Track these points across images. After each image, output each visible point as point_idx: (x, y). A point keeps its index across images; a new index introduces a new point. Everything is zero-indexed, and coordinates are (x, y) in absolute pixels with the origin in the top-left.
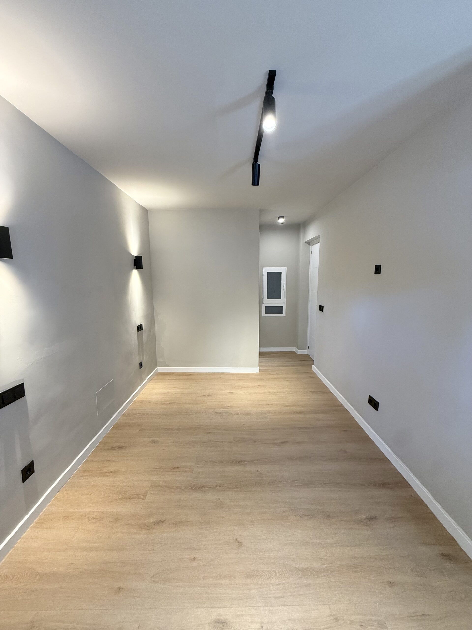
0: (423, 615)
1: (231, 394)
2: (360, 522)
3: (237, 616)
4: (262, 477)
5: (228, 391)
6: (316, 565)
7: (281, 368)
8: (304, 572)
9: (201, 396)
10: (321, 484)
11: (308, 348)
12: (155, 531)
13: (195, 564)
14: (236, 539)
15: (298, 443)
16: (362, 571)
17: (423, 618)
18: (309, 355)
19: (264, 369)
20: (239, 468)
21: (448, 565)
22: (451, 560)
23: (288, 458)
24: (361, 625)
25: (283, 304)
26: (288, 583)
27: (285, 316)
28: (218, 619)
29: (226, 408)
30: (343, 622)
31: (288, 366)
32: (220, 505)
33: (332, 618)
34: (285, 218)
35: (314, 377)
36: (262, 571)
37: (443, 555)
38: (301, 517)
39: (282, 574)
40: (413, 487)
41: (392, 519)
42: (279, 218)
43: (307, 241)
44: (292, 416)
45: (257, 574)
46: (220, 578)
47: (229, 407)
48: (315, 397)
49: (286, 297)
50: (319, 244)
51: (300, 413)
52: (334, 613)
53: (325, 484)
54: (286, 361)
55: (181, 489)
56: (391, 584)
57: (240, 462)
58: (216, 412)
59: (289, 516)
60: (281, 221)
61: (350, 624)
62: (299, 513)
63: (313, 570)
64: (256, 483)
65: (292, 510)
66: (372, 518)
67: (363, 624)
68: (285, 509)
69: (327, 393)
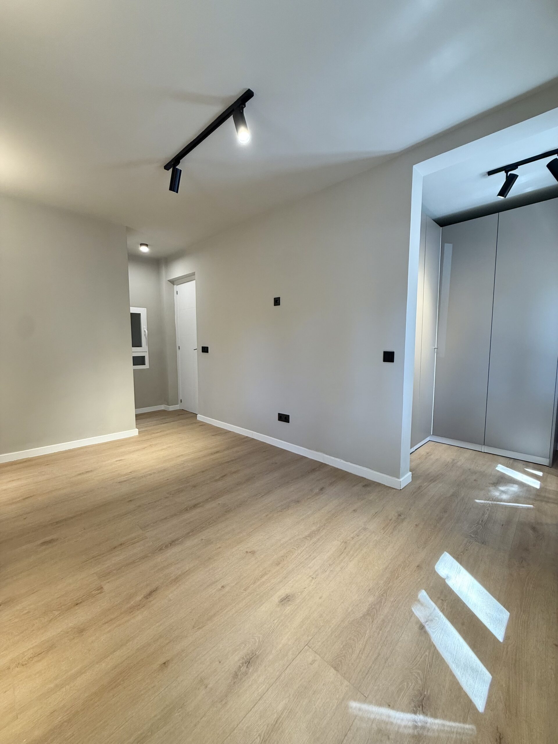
0: (376, 513)
1: (121, 461)
2: (317, 494)
3: (292, 587)
4: (228, 506)
5: (115, 460)
6: (314, 528)
7: (161, 425)
8: (310, 536)
9: (75, 476)
10: (277, 488)
11: (181, 402)
12: (152, 602)
13: (227, 589)
14: (247, 552)
15: (235, 472)
16: (338, 514)
17: (377, 514)
18: (182, 410)
19: (144, 431)
20: (198, 510)
21: (368, 489)
22: (368, 486)
23: (237, 485)
24: (358, 536)
25: (146, 353)
26: (307, 547)
27: (148, 367)
28: (281, 599)
29: (128, 475)
30: (349, 541)
31: (168, 422)
32: (209, 542)
33: (343, 544)
34: (148, 246)
35: (203, 425)
36: (285, 554)
37: (364, 486)
38: (281, 511)
39: (299, 546)
40: (329, 464)
41: (331, 484)
42: (142, 244)
43: (172, 279)
44: (212, 457)
45: (283, 558)
46: (258, 580)
47: (131, 472)
48: (219, 438)
49: (147, 344)
50: (194, 281)
51: (217, 452)
52: (342, 541)
53: (280, 486)
54: (163, 419)
55: (147, 557)
56: (355, 511)
57: (195, 506)
58: (119, 482)
59: (273, 515)
60: (144, 249)
61: (353, 539)
62: (278, 510)
63: (315, 531)
64: (226, 512)
65: (271, 512)
66: (322, 489)
67: (358, 535)
68: (266, 514)
69: (226, 433)
